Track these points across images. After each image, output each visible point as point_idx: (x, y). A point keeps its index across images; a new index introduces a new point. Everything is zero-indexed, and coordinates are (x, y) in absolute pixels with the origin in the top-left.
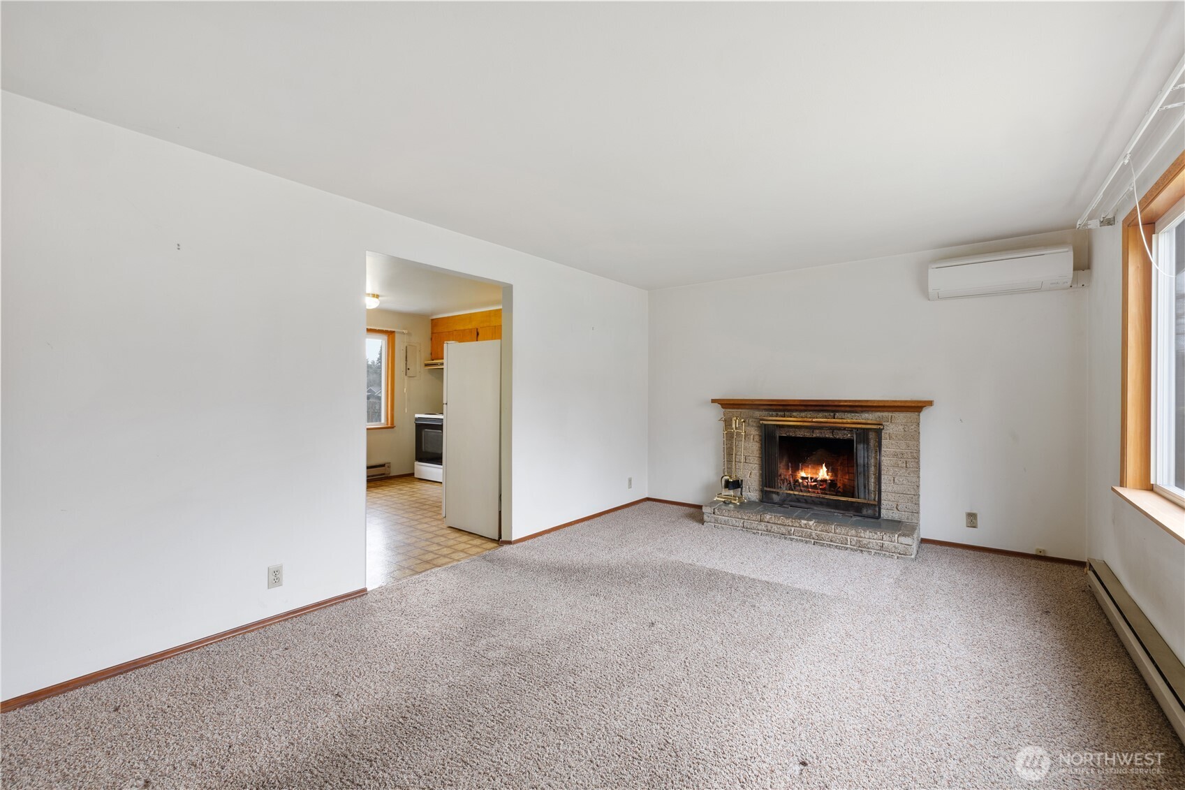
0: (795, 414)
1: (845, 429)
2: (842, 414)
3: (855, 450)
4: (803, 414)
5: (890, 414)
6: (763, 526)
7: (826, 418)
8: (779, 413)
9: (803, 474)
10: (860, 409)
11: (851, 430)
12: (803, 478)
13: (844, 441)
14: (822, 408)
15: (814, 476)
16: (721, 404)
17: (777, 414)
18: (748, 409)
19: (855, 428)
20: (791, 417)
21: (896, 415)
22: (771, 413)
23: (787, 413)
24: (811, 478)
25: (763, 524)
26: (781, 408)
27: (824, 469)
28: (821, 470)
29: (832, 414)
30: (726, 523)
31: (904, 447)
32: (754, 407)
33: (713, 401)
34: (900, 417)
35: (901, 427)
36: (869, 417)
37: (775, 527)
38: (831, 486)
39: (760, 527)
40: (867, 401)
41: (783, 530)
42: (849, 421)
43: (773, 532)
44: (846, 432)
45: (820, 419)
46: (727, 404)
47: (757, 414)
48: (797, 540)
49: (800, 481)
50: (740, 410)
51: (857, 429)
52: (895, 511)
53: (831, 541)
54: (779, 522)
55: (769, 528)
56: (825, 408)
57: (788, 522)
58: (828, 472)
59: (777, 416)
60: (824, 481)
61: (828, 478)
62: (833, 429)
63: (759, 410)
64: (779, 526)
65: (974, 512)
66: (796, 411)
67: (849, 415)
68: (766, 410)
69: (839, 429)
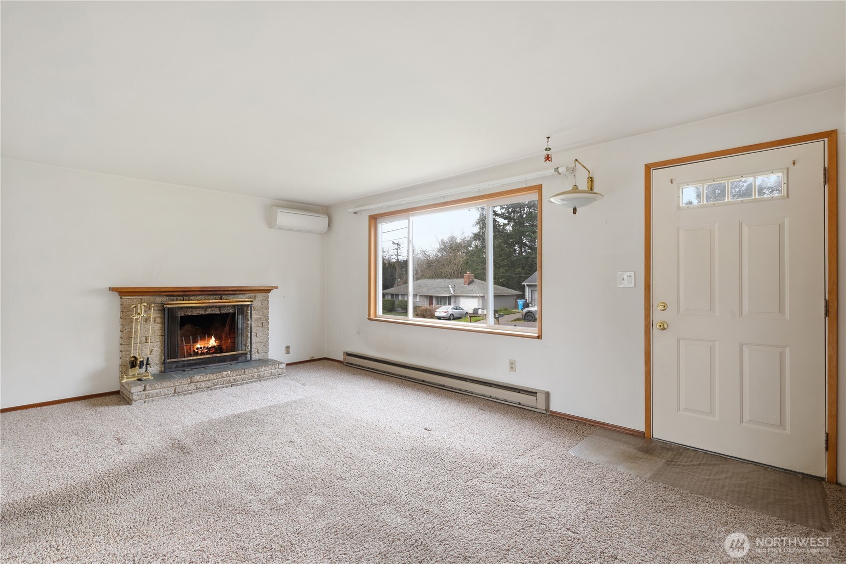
0: (192, 298)
1: (228, 306)
2: (226, 296)
3: (236, 320)
4: (199, 298)
5: (254, 295)
6: (193, 386)
7: (216, 299)
8: (179, 298)
9: (198, 346)
10: (239, 292)
11: (234, 306)
12: (197, 349)
13: (228, 314)
14: (213, 293)
15: (206, 346)
16: (118, 292)
17: (177, 299)
18: (149, 295)
19: (236, 305)
20: (189, 300)
21: (257, 295)
22: (171, 298)
23: (186, 298)
24: (204, 347)
25: (192, 384)
26: (182, 293)
27: (213, 339)
28: (211, 340)
29: (220, 296)
30: (157, 395)
31: (261, 314)
32: (156, 294)
33: (112, 289)
34: (260, 296)
35: (260, 302)
36: (242, 297)
37: (203, 384)
38: (218, 349)
39: (190, 388)
40: (241, 287)
41: (209, 384)
42: (232, 300)
43: (202, 388)
44: (229, 308)
45: (213, 301)
46: (123, 292)
47: (159, 299)
48: (220, 388)
49: (196, 351)
50: (141, 297)
51: (238, 305)
52: (257, 354)
53: (243, 380)
54: (206, 379)
55: (198, 386)
56: (216, 293)
57: (214, 376)
58: (215, 341)
59: (177, 300)
60: (214, 347)
61: (215, 344)
62: (220, 307)
63: (160, 296)
64: (206, 382)
65: (288, 345)
66: (193, 295)
67: (231, 297)
68: (167, 296)
69: (224, 306)
